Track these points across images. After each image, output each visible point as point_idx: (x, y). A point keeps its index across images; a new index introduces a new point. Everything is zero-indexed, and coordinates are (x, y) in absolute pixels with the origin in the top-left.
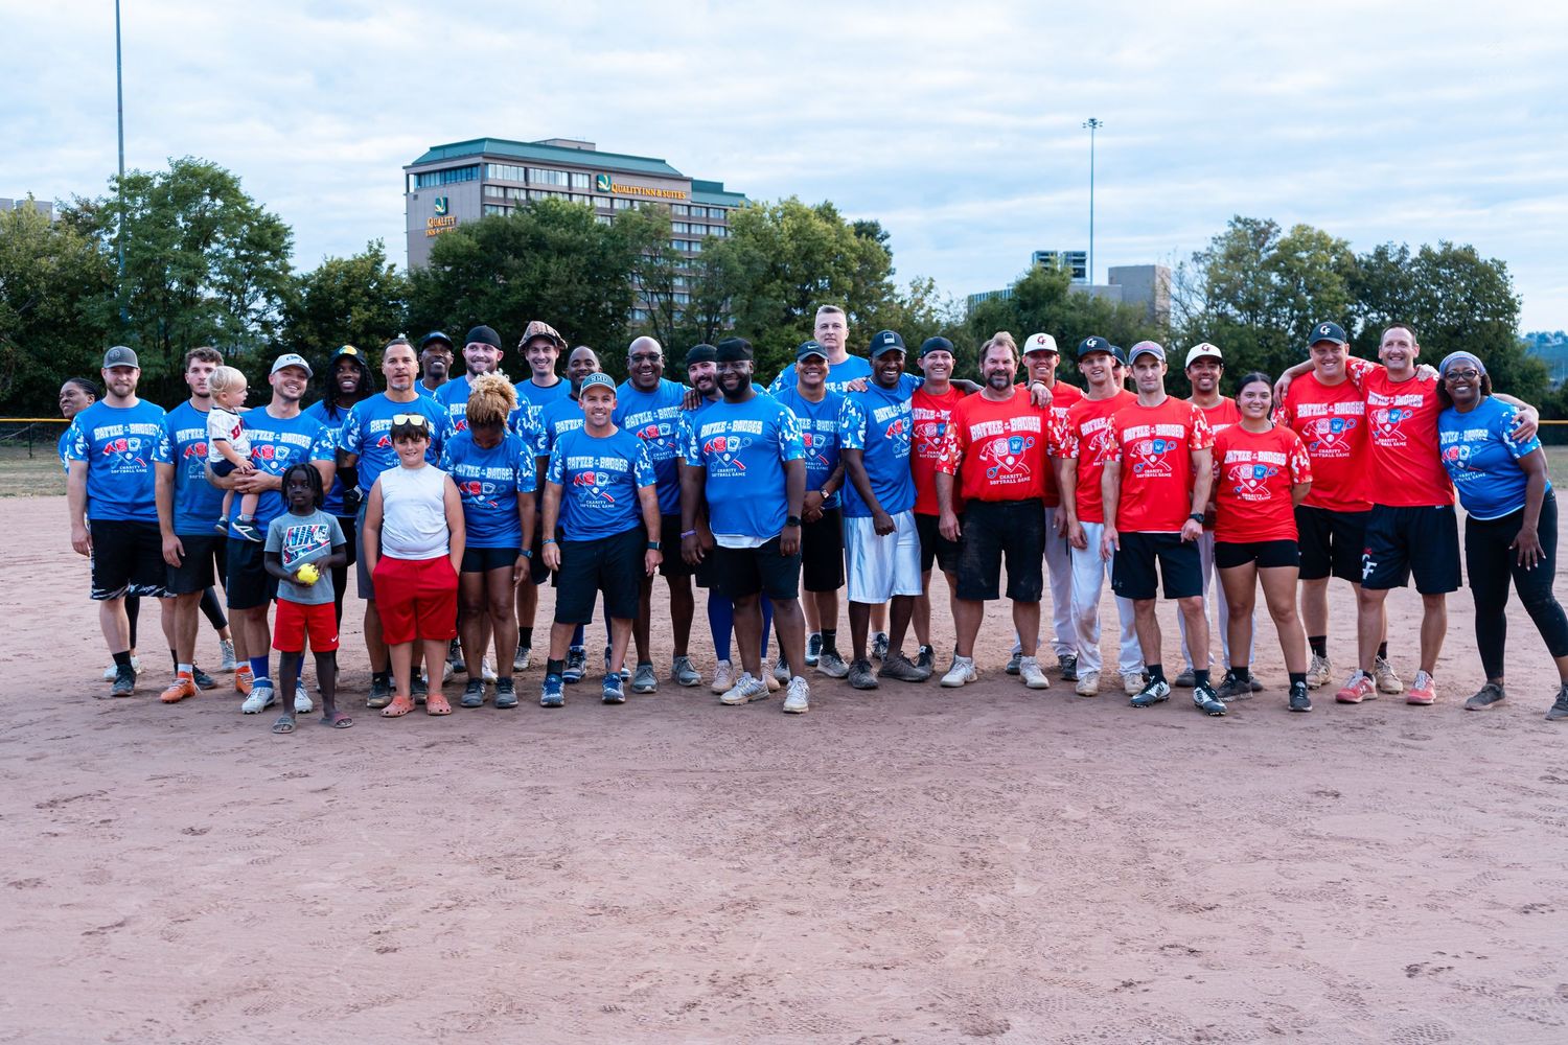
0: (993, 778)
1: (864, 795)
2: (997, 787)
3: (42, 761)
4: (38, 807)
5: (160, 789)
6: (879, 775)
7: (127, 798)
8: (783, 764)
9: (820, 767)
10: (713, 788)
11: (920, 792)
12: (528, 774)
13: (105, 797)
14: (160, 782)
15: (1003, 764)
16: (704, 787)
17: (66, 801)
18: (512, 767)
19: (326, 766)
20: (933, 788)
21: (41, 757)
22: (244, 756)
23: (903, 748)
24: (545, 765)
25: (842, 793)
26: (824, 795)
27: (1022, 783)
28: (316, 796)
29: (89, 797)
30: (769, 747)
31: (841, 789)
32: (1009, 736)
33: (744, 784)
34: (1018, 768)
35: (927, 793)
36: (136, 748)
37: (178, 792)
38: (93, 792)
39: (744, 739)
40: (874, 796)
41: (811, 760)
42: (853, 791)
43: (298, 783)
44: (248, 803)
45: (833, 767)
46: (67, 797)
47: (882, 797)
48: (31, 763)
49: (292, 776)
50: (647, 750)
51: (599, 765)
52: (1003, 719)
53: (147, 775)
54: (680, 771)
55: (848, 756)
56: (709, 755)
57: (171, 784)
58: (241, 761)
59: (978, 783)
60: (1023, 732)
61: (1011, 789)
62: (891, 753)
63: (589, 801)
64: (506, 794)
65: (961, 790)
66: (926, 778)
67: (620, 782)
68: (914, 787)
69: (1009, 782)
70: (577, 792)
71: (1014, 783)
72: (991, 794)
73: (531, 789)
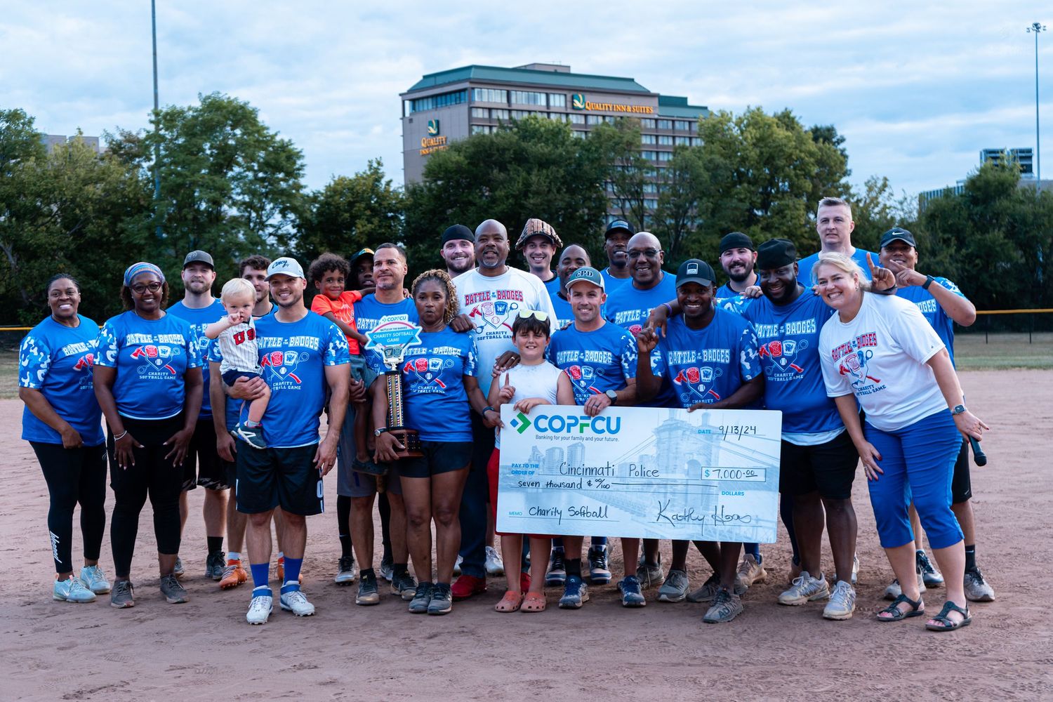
0: (1001, 675)
1: (868, 693)
2: (1007, 685)
3: (71, 651)
4: (65, 698)
5: (178, 681)
6: (882, 671)
7: (147, 689)
8: (782, 658)
9: (819, 662)
10: (713, 683)
11: (927, 690)
12: (529, 667)
13: (127, 688)
14: (178, 673)
15: (1011, 661)
16: (704, 682)
17: (91, 692)
18: (512, 659)
19: (333, 657)
20: (940, 686)
21: (71, 646)
22: (255, 646)
23: (904, 642)
24: (545, 658)
25: (845, 691)
26: (828, 692)
27: (1034, 682)
28: (325, 689)
29: (112, 688)
30: (766, 639)
31: (845, 685)
32: (1011, 629)
33: (744, 677)
34: (1026, 665)
35: (934, 692)
36: (158, 638)
37: (195, 683)
38: (117, 682)
39: (740, 630)
40: (879, 694)
41: (810, 654)
42: (857, 688)
43: (307, 675)
44: (260, 696)
45: (833, 661)
46: (91, 688)
47: (888, 695)
48: (61, 652)
49: (301, 667)
50: (644, 642)
51: (598, 658)
52: (1003, 611)
53: (167, 666)
54: (679, 664)
55: (848, 649)
56: (706, 648)
57: (189, 675)
58: (253, 651)
59: (986, 681)
60: (1025, 624)
61: (1023, 688)
62: (892, 647)
63: (590, 696)
64: (507, 688)
65: (970, 688)
66: (930, 676)
67: (620, 676)
68: (919, 684)
69: (1019, 681)
70: (577, 687)
71: (1026, 682)
72: (1002, 694)
73: (532, 683)
